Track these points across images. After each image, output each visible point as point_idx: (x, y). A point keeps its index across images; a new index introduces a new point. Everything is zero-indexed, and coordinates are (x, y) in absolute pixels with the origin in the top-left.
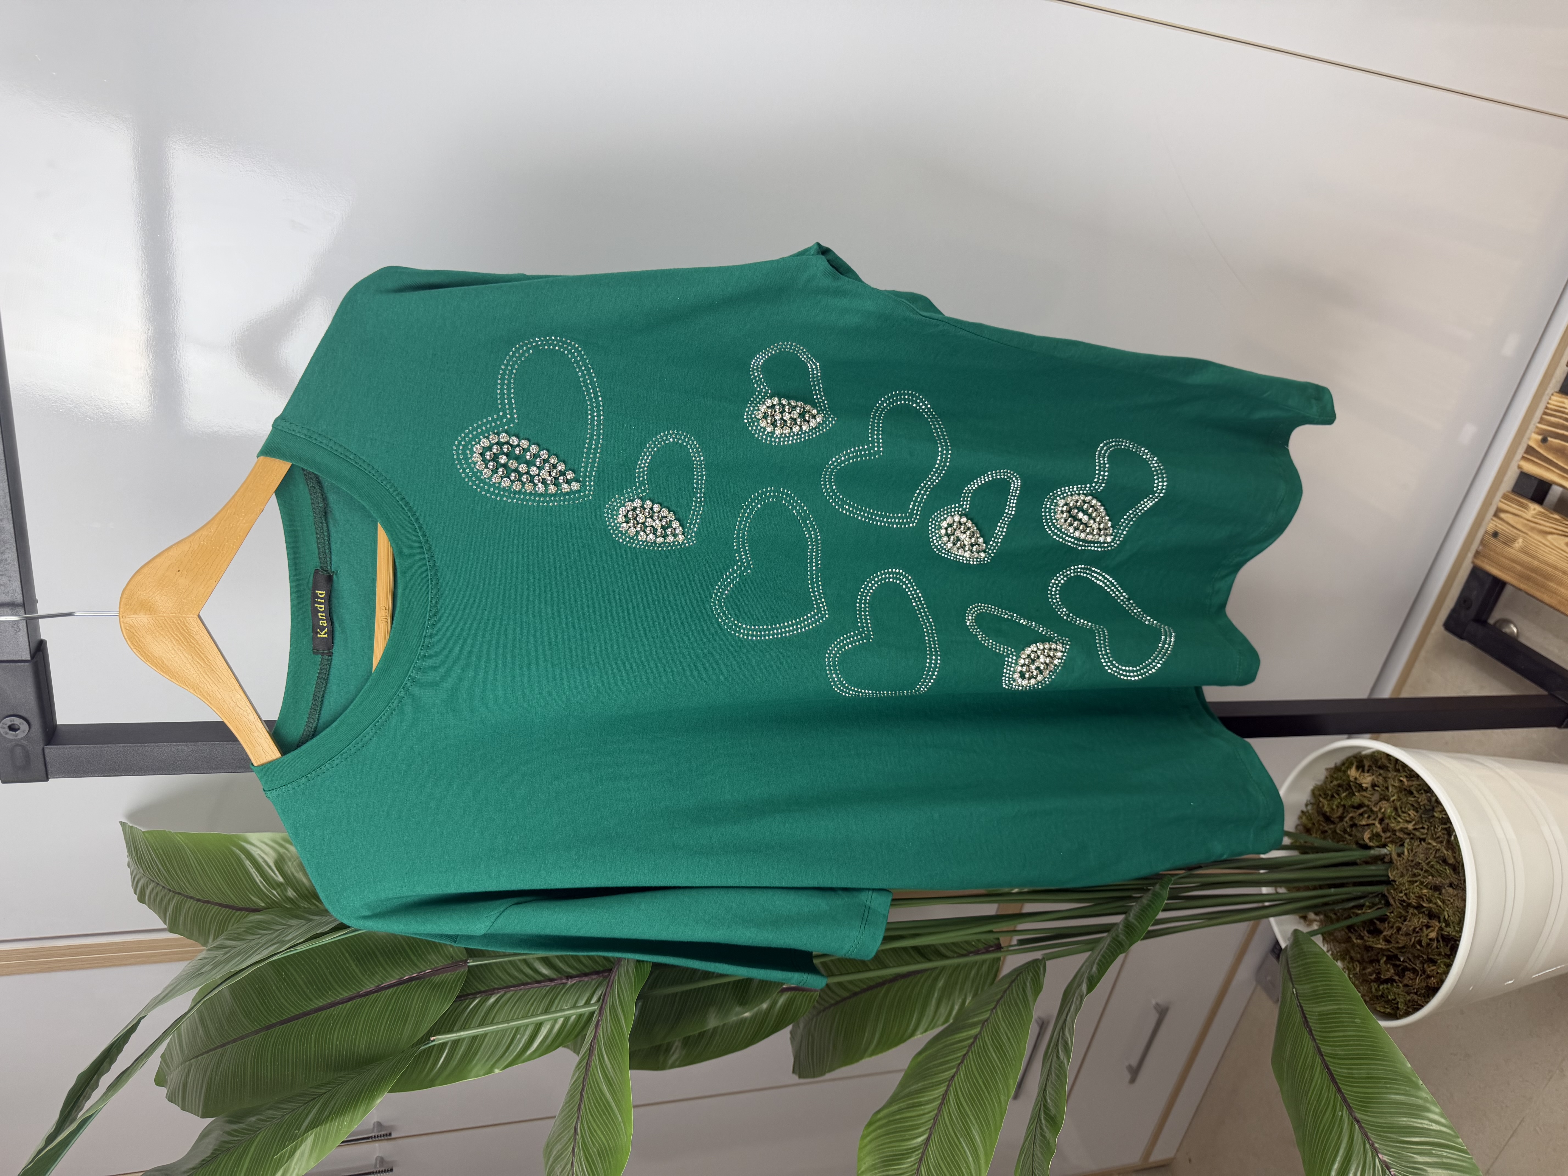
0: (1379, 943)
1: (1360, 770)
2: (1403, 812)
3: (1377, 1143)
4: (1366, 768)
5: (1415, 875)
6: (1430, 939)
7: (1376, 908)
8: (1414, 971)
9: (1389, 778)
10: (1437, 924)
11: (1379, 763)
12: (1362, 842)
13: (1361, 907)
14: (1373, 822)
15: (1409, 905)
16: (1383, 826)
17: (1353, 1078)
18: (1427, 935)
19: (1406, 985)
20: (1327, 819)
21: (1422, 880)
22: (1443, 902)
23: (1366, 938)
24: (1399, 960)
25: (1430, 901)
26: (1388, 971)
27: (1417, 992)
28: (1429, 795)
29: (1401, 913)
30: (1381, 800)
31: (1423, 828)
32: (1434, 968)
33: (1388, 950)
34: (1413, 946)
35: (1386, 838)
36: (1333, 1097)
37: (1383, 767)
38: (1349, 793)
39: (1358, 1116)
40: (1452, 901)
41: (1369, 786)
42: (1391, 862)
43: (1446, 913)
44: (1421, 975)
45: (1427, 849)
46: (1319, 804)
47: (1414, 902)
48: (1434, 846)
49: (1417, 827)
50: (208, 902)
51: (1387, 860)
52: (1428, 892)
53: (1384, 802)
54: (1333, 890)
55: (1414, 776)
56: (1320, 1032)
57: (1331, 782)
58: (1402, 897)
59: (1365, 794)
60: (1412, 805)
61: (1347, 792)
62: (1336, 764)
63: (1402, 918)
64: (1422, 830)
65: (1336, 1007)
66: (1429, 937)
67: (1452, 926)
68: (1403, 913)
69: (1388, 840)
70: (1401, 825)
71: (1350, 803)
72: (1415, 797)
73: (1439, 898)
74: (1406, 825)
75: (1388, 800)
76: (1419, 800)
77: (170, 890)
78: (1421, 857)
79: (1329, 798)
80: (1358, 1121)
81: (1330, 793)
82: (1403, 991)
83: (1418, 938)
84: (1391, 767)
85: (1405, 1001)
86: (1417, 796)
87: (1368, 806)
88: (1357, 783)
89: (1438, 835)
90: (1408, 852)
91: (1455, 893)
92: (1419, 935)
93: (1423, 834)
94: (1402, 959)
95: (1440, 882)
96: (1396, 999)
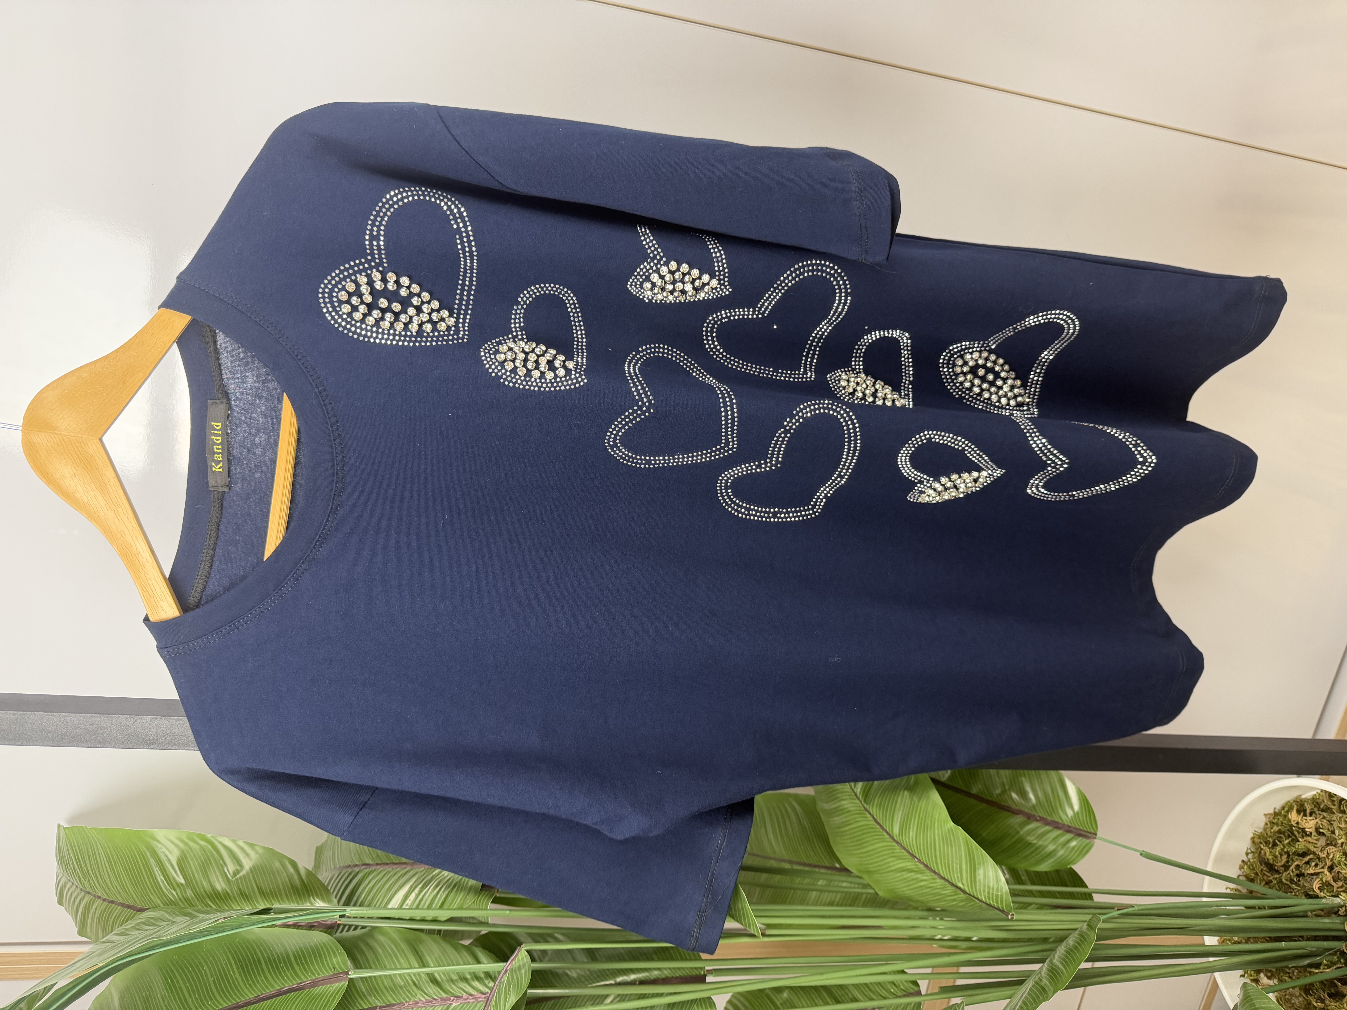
1: (1302, 814)
4: (1308, 811)
7: (1335, 967)
9: (1334, 821)
11: (1322, 807)
12: (1311, 893)
13: (1318, 966)
14: (1322, 870)
16: (1333, 874)
20: (1271, 868)
30: (1328, 845)
35: (1338, 888)
37: (1327, 809)
38: (1292, 840)
41: (1313, 830)
46: (1260, 852)
50: (112, 902)
51: (1341, 912)
53: (1331, 847)
54: (1285, 944)
57: (1272, 828)
59: (1309, 839)
61: (1290, 839)
62: (1275, 808)
69: (1341, 890)
71: (1294, 849)
75: (1335, 846)
77: (81, 889)
79: (1270, 845)
81: (1271, 840)
87: (1314, 853)
88: (1299, 828)
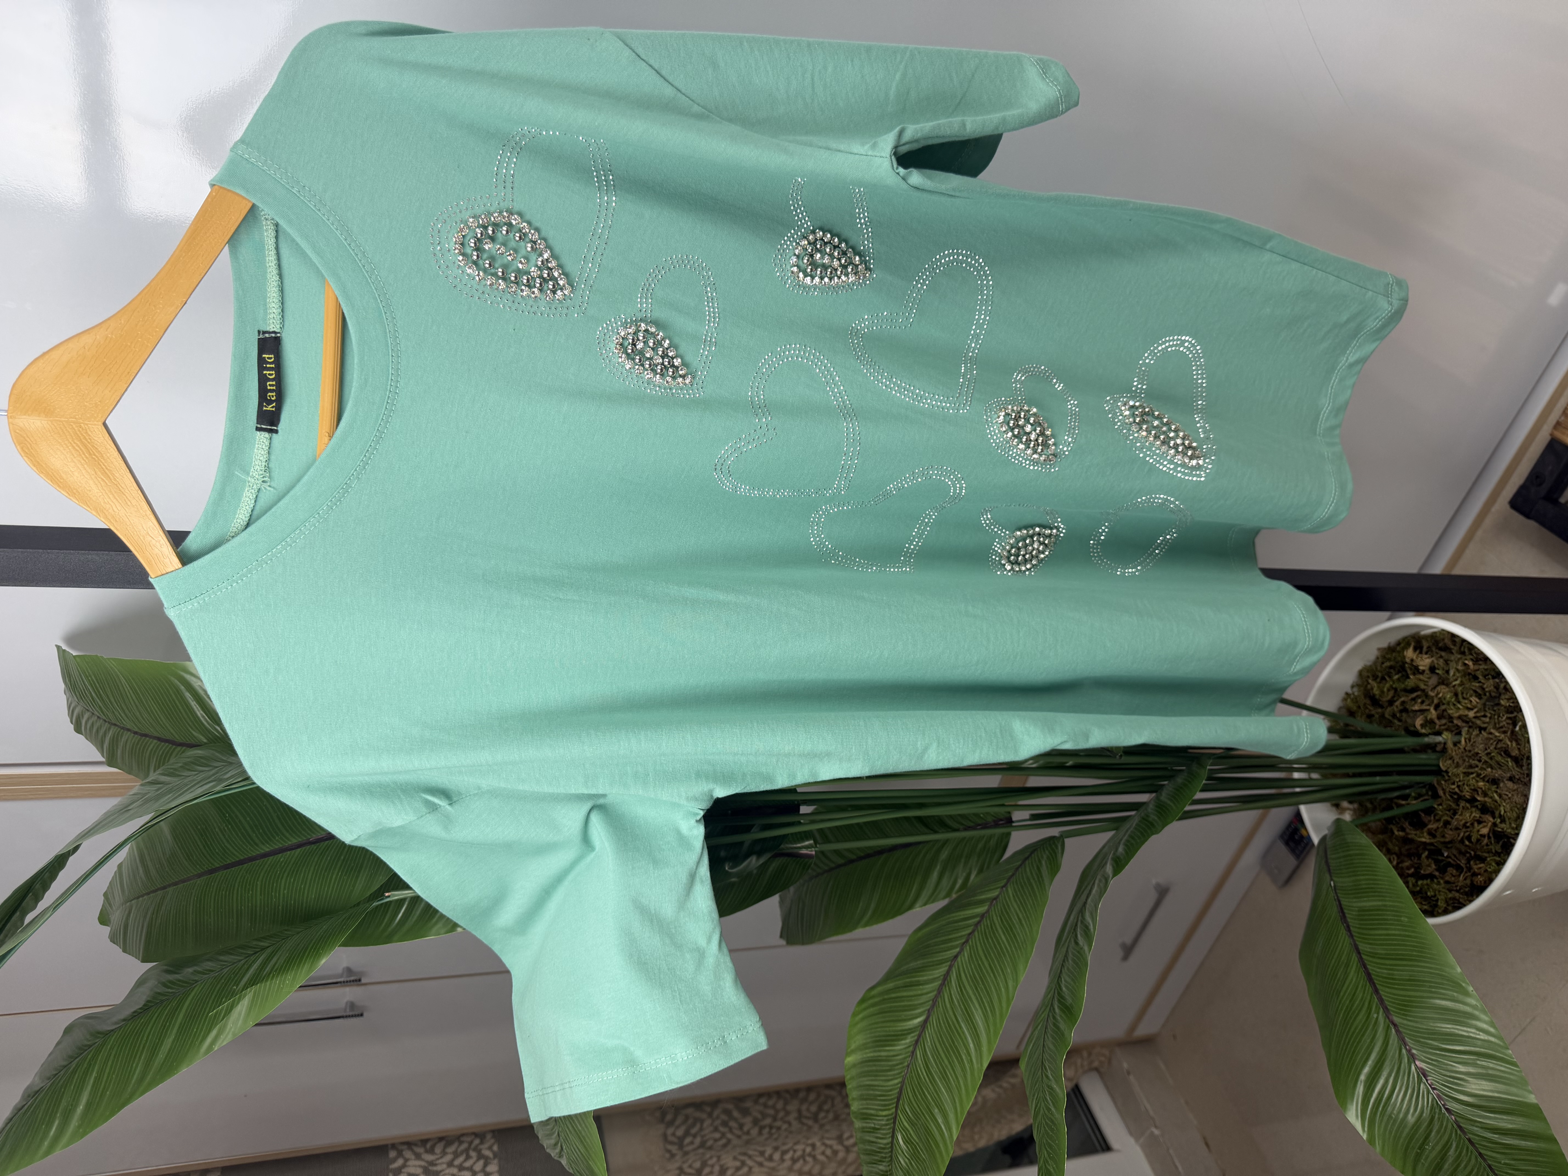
0: (1423, 837)
1: (1418, 651)
2: (1464, 698)
3: (1415, 1049)
4: (1425, 649)
5: (1471, 767)
6: (1481, 835)
7: (1422, 799)
8: (1459, 868)
9: (1451, 661)
10: (1491, 819)
11: (1440, 645)
12: (1412, 729)
13: (1405, 797)
15: (1460, 798)
16: (1438, 712)
17: (1393, 979)
18: (1478, 831)
19: (1447, 882)
20: (1375, 701)
21: (1479, 771)
22: (1500, 796)
23: (1408, 830)
24: (1443, 855)
25: (1485, 794)
26: (1429, 866)
27: (1460, 889)
28: (1497, 680)
29: (1450, 806)
30: (1439, 684)
31: (1485, 716)
32: (1482, 865)
33: (1432, 844)
34: (1462, 841)
35: (1440, 726)
36: (1369, 997)
37: (1446, 649)
38: (1403, 676)
39: (1396, 1020)
40: (1510, 795)
41: (1426, 668)
42: (1444, 750)
43: (1502, 809)
44: (1466, 872)
45: (1487, 739)
46: (1366, 686)
47: (1467, 795)
48: (1496, 736)
49: (1478, 715)
50: (146, 735)
51: (1439, 748)
52: (1485, 785)
53: (1443, 687)
54: (1378, 779)
55: (1481, 660)
56: (1359, 928)
57: (1383, 663)
58: (1454, 789)
59: (1421, 677)
60: (1475, 691)
61: (1401, 674)
62: (1390, 643)
63: (1452, 811)
64: (1483, 719)
65: (1380, 903)
66: (1481, 833)
67: (1508, 823)
68: (1454, 806)
69: (1443, 727)
70: (1461, 712)
71: (1403, 686)
72: (1480, 682)
73: (1496, 792)
74: (1466, 712)
75: (1447, 685)
76: (1485, 686)
77: (105, 721)
78: (1480, 748)
79: (1378, 680)
80: (1395, 1025)
81: (1380, 675)
82: (1444, 888)
83: (1467, 834)
84: (1455, 649)
85: (1446, 899)
86: (1482, 681)
87: (1423, 691)
88: (1413, 665)
89: (1501, 724)
90: (1466, 741)
91: (1516, 787)
92: (1469, 830)
93: (1484, 723)
94: (1446, 854)
95: (1499, 775)
96: (1435, 896)
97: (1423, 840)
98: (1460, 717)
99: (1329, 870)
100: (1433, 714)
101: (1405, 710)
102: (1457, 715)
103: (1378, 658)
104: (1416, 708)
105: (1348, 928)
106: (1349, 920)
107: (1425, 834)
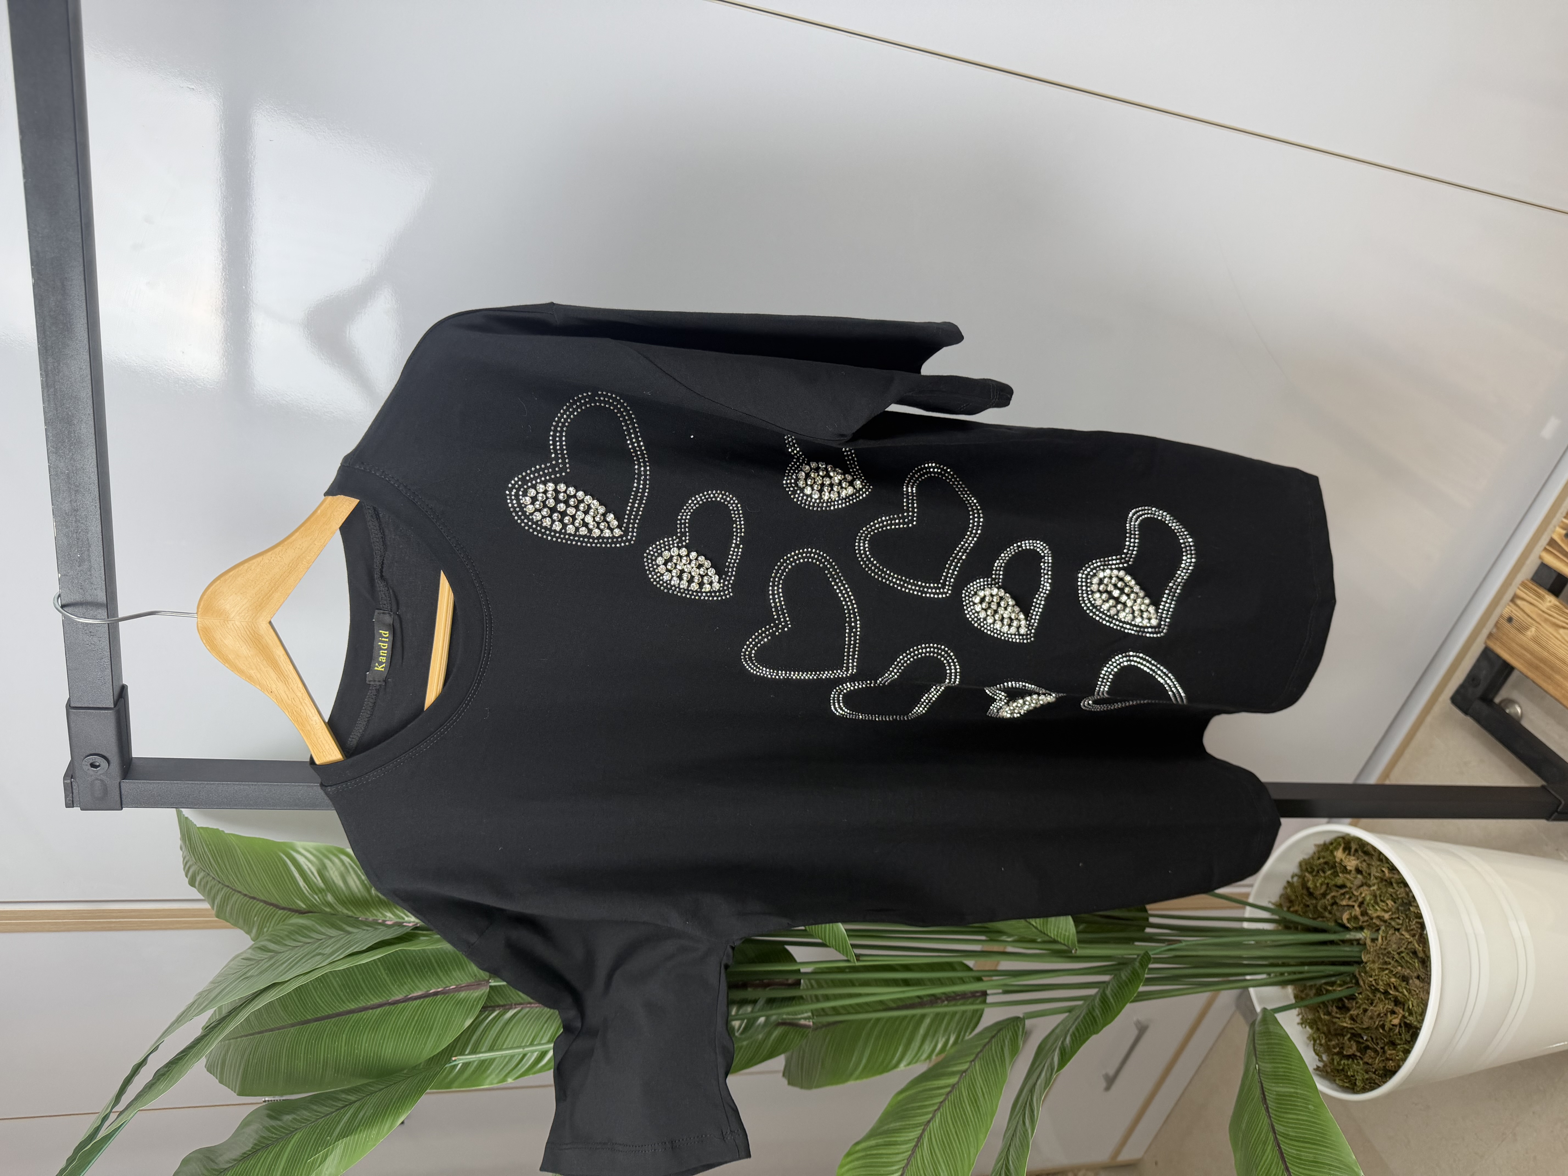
0: (1345, 1022)
1: (1347, 852)
2: (1382, 901)
4: (1351, 851)
5: (1386, 963)
6: (1393, 1025)
7: (1345, 987)
8: (1376, 1051)
9: (1371, 866)
10: (1401, 1011)
11: (1365, 849)
12: (1340, 921)
13: (1332, 984)
14: (1354, 904)
15: (1377, 990)
16: (1362, 909)
17: (1300, 1159)
18: (1391, 1021)
19: (1365, 1064)
20: (1311, 894)
21: (1392, 969)
22: (1409, 991)
23: (1333, 1014)
24: (1362, 1038)
25: (1397, 989)
26: (1351, 1047)
27: (1376, 1071)
29: (1368, 996)
30: (1362, 885)
31: (1398, 918)
32: (1394, 1051)
33: (1353, 1028)
34: (1377, 1028)
35: (1363, 922)
37: (1368, 855)
38: (1334, 873)
40: (1417, 992)
41: (1353, 869)
42: (1365, 946)
43: (1410, 1003)
44: (1381, 1057)
45: (1400, 939)
46: (1304, 878)
47: (1381, 988)
48: (1406, 938)
49: (1393, 917)
50: (254, 898)
51: (1362, 943)
52: (1396, 981)
53: (1365, 888)
54: (1306, 968)
55: (1394, 870)
56: (1276, 1110)
57: (1318, 859)
58: (1371, 981)
59: (1348, 876)
60: (1391, 895)
61: (1332, 871)
62: (1322, 843)
63: (1370, 1001)
64: (1398, 920)
65: (1293, 1090)
66: (1392, 1023)
67: (1414, 1016)
69: (1365, 925)
70: (1379, 913)
71: (1333, 882)
72: (1393, 888)
73: (1406, 988)
74: (1383, 914)
75: (1369, 887)
76: (1397, 893)
77: (219, 882)
78: (1393, 947)
79: (1314, 874)
81: (1315, 869)
82: (1361, 1069)
83: (1381, 1023)
84: (1375, 857)
85: (1364, 1078)
86: (1395, 888)
87: (1350, 889)
88: (1342, 865)
89: (1412, 927)
90: (1382, 939)
91: (1421, 985)
92: (1383, 1019)
93: (1398, 924)
94: (1365, 1039)
95: (1409, 974)
96: (1353, 1076)
97: (1345, 1025)
98: (1378, 917)
99: (1256, 1054)
100: (1357, 911)
101: (1335, 903)
102: (1375, 915)
103: (1315, 853)
104: (1344, 903)
105: (1267, 1109)
106: (1268, 1102)
107: (1347, 1019)
